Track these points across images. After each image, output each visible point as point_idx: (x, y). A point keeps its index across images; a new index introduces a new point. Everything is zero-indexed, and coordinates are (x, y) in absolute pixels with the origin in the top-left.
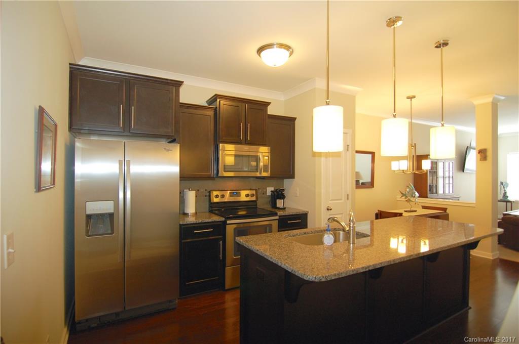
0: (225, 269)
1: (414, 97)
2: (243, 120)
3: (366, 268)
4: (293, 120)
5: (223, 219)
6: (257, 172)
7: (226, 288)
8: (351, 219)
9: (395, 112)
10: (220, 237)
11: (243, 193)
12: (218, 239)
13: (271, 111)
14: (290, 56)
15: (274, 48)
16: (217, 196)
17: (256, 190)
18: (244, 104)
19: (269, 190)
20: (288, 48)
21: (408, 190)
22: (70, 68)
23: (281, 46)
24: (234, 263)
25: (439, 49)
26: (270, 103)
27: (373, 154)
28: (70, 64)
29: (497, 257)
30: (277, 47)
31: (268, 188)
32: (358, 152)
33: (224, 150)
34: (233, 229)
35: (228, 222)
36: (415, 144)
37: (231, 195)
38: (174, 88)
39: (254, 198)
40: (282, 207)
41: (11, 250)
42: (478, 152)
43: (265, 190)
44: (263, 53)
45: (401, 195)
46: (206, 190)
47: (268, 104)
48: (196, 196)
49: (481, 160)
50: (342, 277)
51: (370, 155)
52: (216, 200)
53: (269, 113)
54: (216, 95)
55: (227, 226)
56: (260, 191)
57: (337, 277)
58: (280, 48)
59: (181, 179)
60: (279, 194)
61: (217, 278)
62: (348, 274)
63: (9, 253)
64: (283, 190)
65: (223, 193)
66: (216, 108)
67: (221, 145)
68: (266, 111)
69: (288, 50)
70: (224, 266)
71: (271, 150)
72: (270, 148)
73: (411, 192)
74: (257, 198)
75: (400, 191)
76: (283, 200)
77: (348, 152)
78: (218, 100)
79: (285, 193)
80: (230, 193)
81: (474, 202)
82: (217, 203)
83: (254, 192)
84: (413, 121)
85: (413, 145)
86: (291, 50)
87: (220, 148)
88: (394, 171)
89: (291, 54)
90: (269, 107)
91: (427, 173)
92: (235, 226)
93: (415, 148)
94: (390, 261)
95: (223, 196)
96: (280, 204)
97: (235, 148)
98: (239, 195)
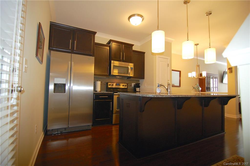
0: (113, 115)
1: (198, 44)
2: (122, 51)
3: (175, 96)
4: (144, 53)
5: (112, 93)
6: (128, 74)
7: (113, 124)
8: (169, 83)
9: (188, 39)
10: (111, 100)
11: (122, 85)
12: (110, 101)
13: (134, 48)
14: (142, 21)
15: (135, 16)
16: (110, 85)
17: (127, 84)
18: (122, 45)
19: (133, 84)
20: (142, 16)
21: (196, 86)
22: (50, 23)
23: (139, 15)
24: (117, 112)
25: (208, 16)
26: (134, 45)
27: (180, 72)
28: (50, 22)
29: (238, 117)
30: (137, 16)
31: (132, 84)
32: (173, 70)
33: (113, 63)
34: (117, 98)
35: (115, 94)
36: (199, 65)
37: (116, 85)
38: (93, 35)
39: (126, 87)
40: (139, 91)
41: (26, 66)
42: (228, 69)
43: (131, 84)
44: (131, 19)
45: (193, 88)
46: (105, 82)
47: (133, 45)
48: (101, 85)
49: (229, 73)
50: (164, 97)
51: (179, 72)
52: (109, 87)
53: (133, 49)
54: (110, 40)
55: (114, 96)
56: (129, 84)
57: (161, 97)
58: (138, 16)
59: (95, 75)
60: (138, 86)
61: (109, 119)
62: (166, 97)
63: (25, 67)
64: (139, 84)
65: (113, 84)
66: (110, 46)
67: (112, 61)
68: (132, 48)
69: (142, 17)
70: (112, 113)
71: (134, 65)
72: (133, 64)
73: (197, 87)
74: (127, 87)
75: (192, 86)
76: (139, 88)
77: (168, 67)
78: (111, 42)
79: (140, 85)
80: (116, 84)
81: (227, 92)
82: (110, 88)
83: (126, 84)
84: (198, 58)
85: (198, 65)
86: (143, 18)
87: (112, 63)
88: (190, 77)
89: (143, 20)
90: (133, 47)
91: (205, 79)
92: (117, 96)
93: (199, 67)
94: (186, 95)
95: (113, 85)
96: (138, 89)
97: (119, 63)
98: (119, 85)
